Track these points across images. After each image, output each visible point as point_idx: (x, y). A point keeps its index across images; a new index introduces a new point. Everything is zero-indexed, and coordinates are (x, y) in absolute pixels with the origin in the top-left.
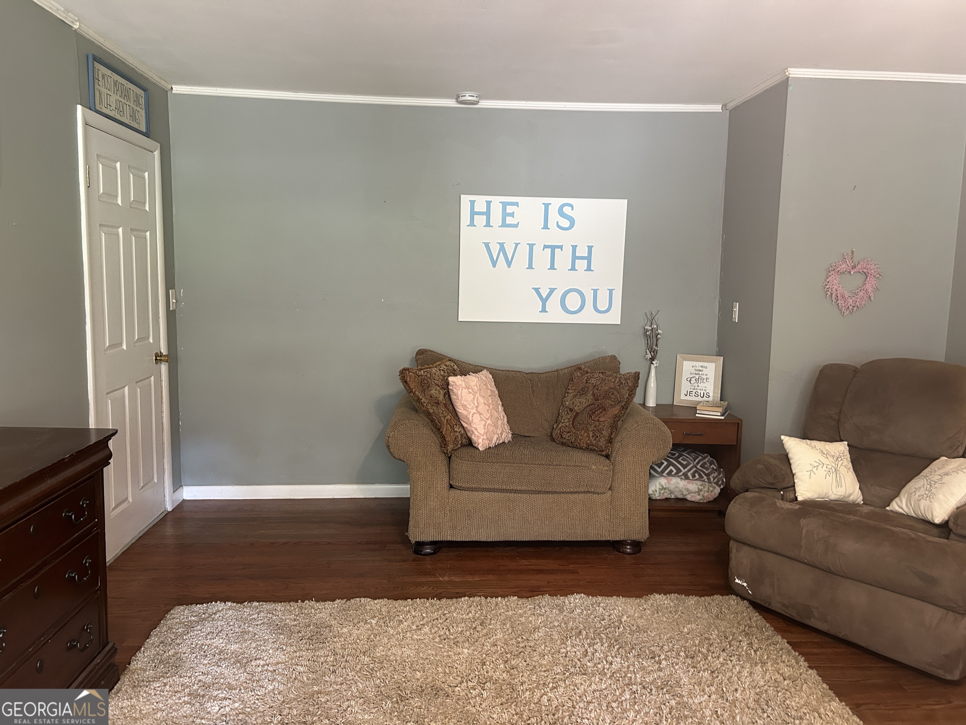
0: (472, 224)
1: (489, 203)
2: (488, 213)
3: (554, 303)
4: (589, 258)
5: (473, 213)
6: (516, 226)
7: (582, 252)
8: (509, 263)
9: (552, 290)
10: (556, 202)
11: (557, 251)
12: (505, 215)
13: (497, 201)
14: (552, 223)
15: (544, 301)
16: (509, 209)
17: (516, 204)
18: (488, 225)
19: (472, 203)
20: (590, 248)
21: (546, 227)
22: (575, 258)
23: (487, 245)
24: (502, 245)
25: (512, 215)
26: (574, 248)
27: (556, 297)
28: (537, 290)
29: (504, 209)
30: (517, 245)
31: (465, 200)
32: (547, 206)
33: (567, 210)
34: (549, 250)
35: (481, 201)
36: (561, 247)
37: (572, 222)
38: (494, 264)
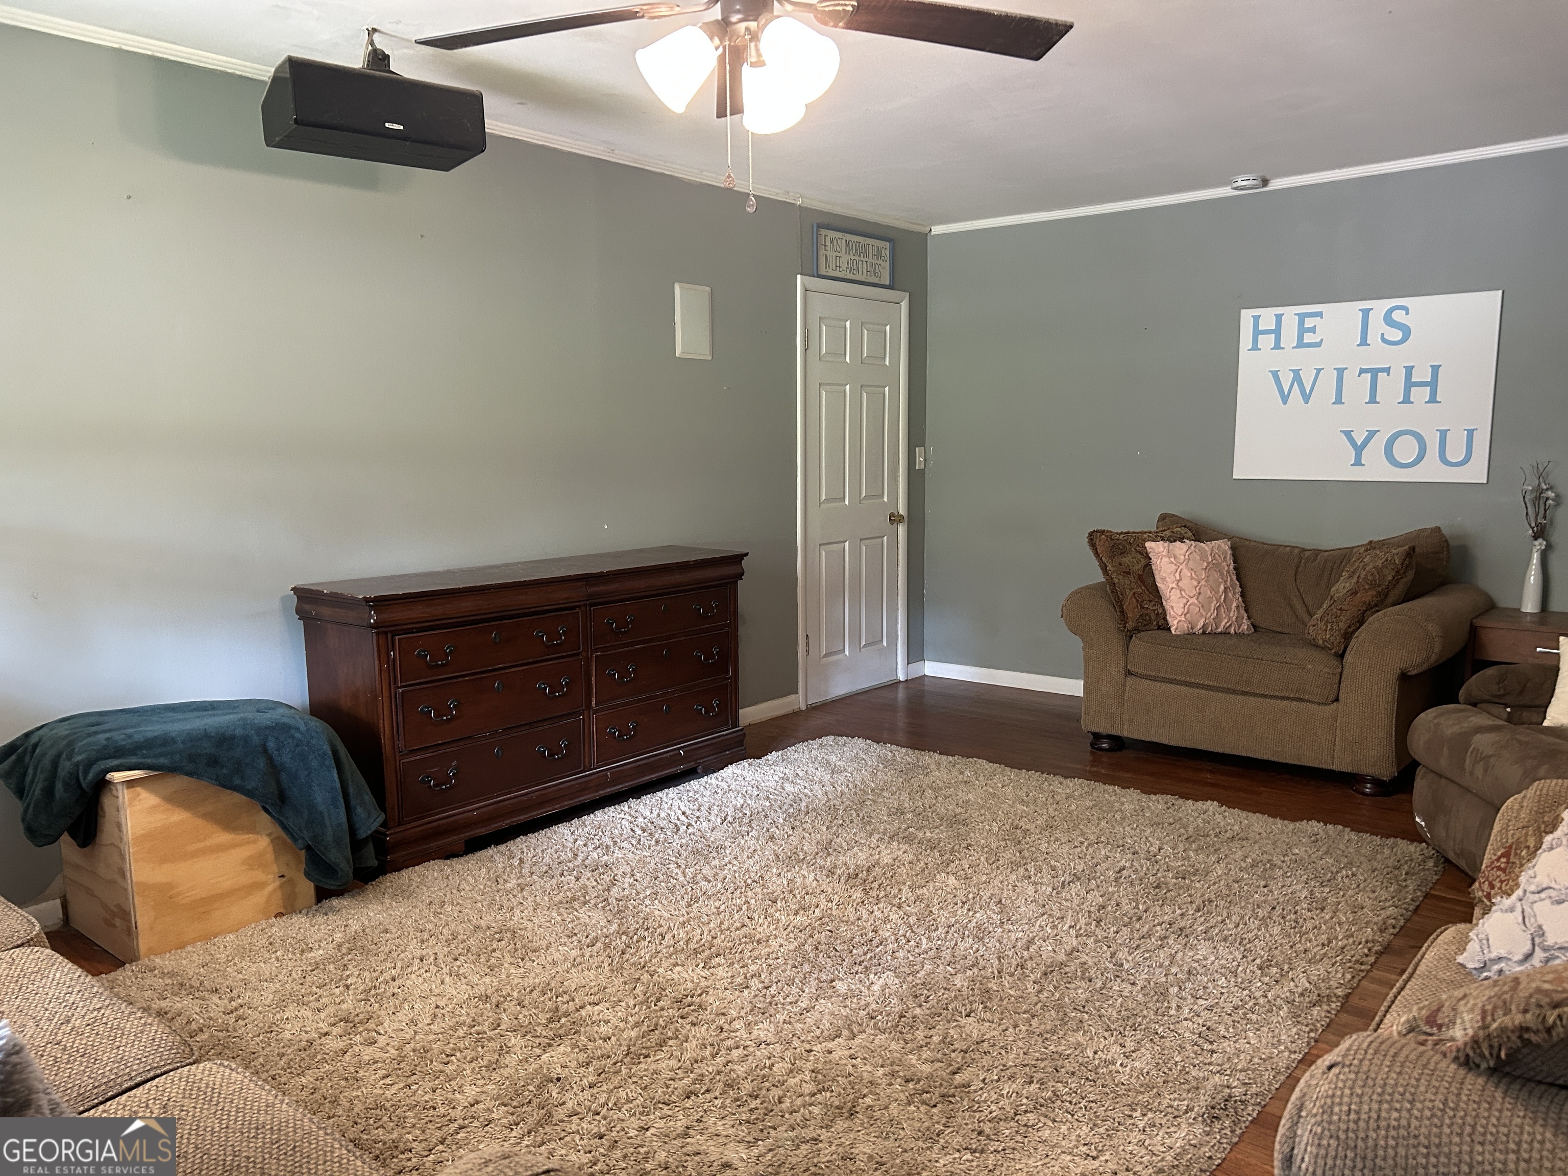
0: (1255, 347)
1: (1279, 317)
2: (1277, 332)
3: (1374, 453)
4: (1433, 384)
5: (1257, 332)
6: (1318, 345)
7: (1422, 374)
8: (1306, 398)
9: (1372, 434)
10: (1380, 307)
11: (1381, 376)
12: (1302, 330)
13: (1290, 313)
14: (1373, 337)
15: (1359, 450)
16: (1309, 323)
17: (1320, 314)
18: (1277, 346)
19: (1256, 319)
20: (1435, 369)
21: (1364, 342)
22: (1409, 384)
23: (1275, 374)
24: (1296, 373)
25: (1313, 330)
26: (1409, 370)
27: (1379, 443)
28: (1348, 434)
29: (1301, 323)
30: (1319, 371)
31: (1247, 316)
32: (1366, 313)
33: (1398, 316)
34: (1368, 376)
35: (1267, 316)
36: (1387, 370)
37: (1407, 332)
38: (1285, 399)
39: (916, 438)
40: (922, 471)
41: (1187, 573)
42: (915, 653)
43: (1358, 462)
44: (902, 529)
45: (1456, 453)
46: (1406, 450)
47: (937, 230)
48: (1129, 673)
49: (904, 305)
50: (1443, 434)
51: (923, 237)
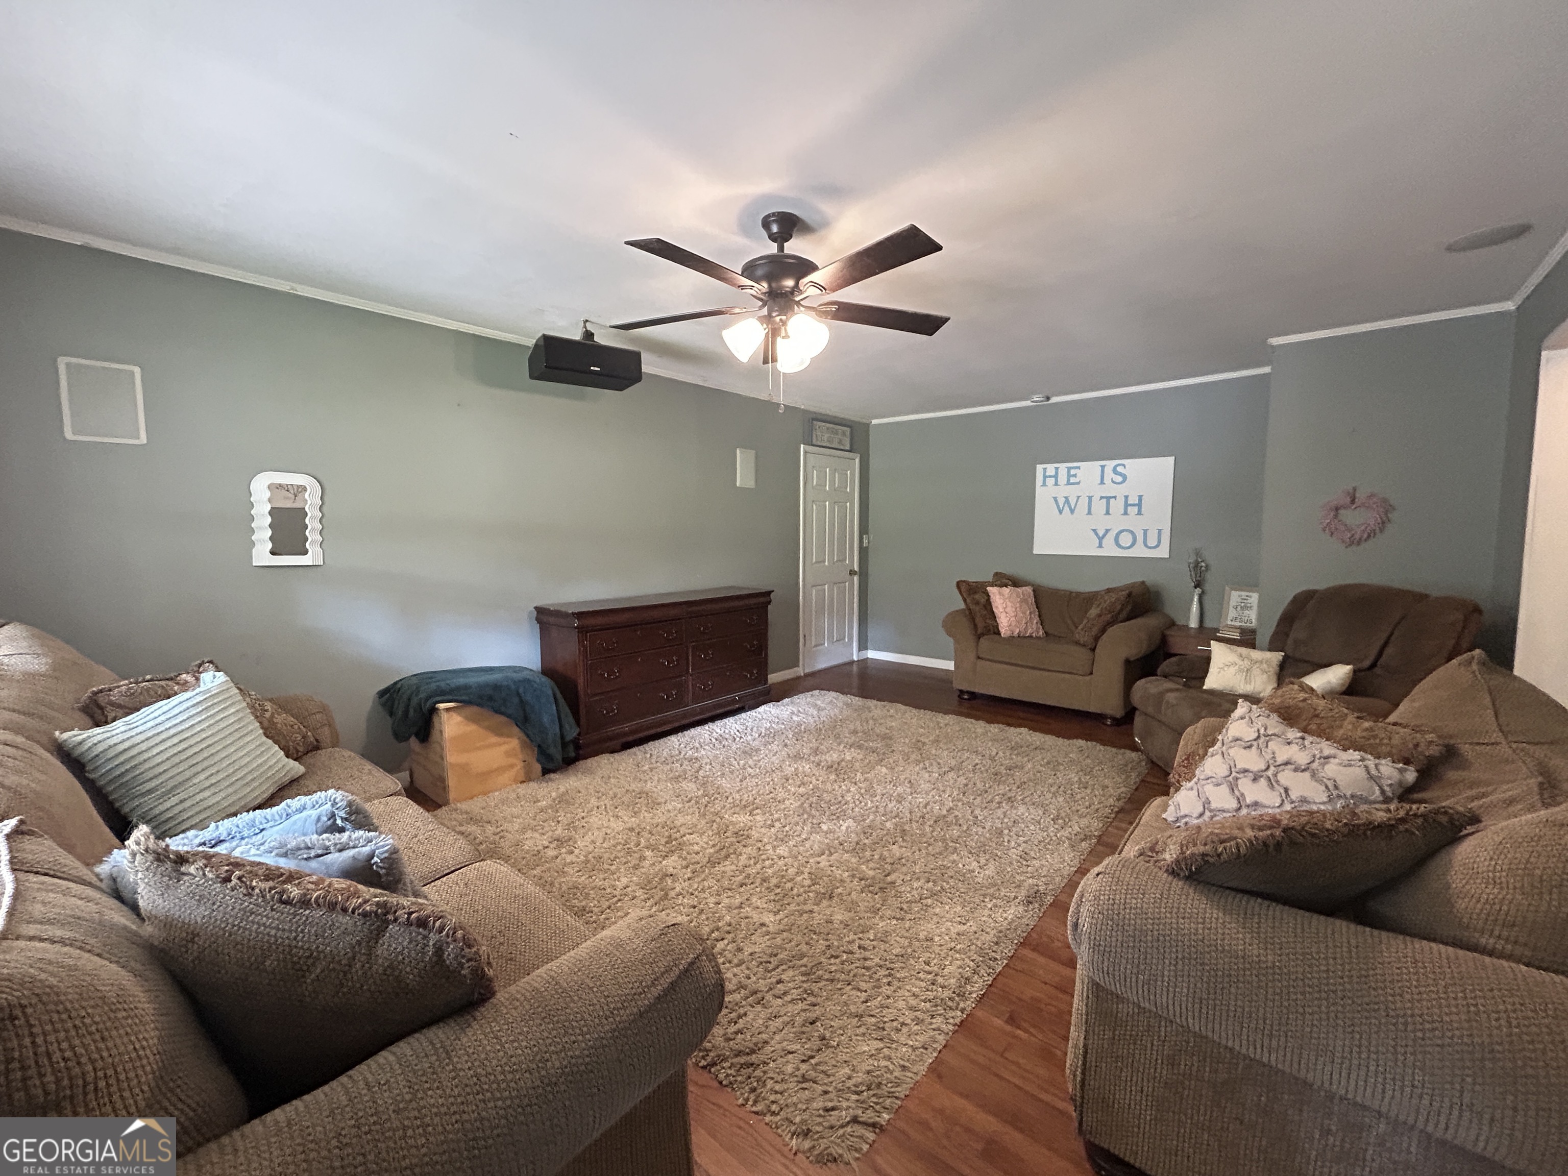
0: (1044, 484)
1: (1057, 469)
2: (1056, 476)
3: (1109, 540)
4: (1139, 505)
5: (1045, 477)
6: (1078, 483)
7: (1133, 500)
8: (1072, 511)
9: (1107, 531)
10: (1110, 464)
11: (1112, 501)
12: (1069, 476)
13: (1063, 467)
14: (1107, 480)
15: (1101, 539)
16: (1073, 472)
17: (1079, 468)
18: (1056, 484)
19: (1045, 469)
20: (1140, 497)
21: (1102, 482)
22: (1127, 505)
23: (1055, 499)
24: (1066, 498)
25: (1075, 476)
26: (1126, 497)
27: (1111, 536)
28: (1094, 531)
29: (1069, 472)
30: (1079, 497)
31: (1040, 468)
32: (1103, 467)
33: (1120, 469)
34: (1104, 501)
35: (1051, 468)
36: (1115, 497)
37: (1125, 478)
38: (1061, 512)
39: (864, 529)
40: (867, 548)
41: (1009, 604)
42: (863, 646)
43: (1100, 546)
44: (856, 578)
45: (1152, 542)
46: (1126, 540)
47: (874, 422)
48: (979, 658)
49: (857, 460)
50: (1145, 532)
51: (867, 426)
